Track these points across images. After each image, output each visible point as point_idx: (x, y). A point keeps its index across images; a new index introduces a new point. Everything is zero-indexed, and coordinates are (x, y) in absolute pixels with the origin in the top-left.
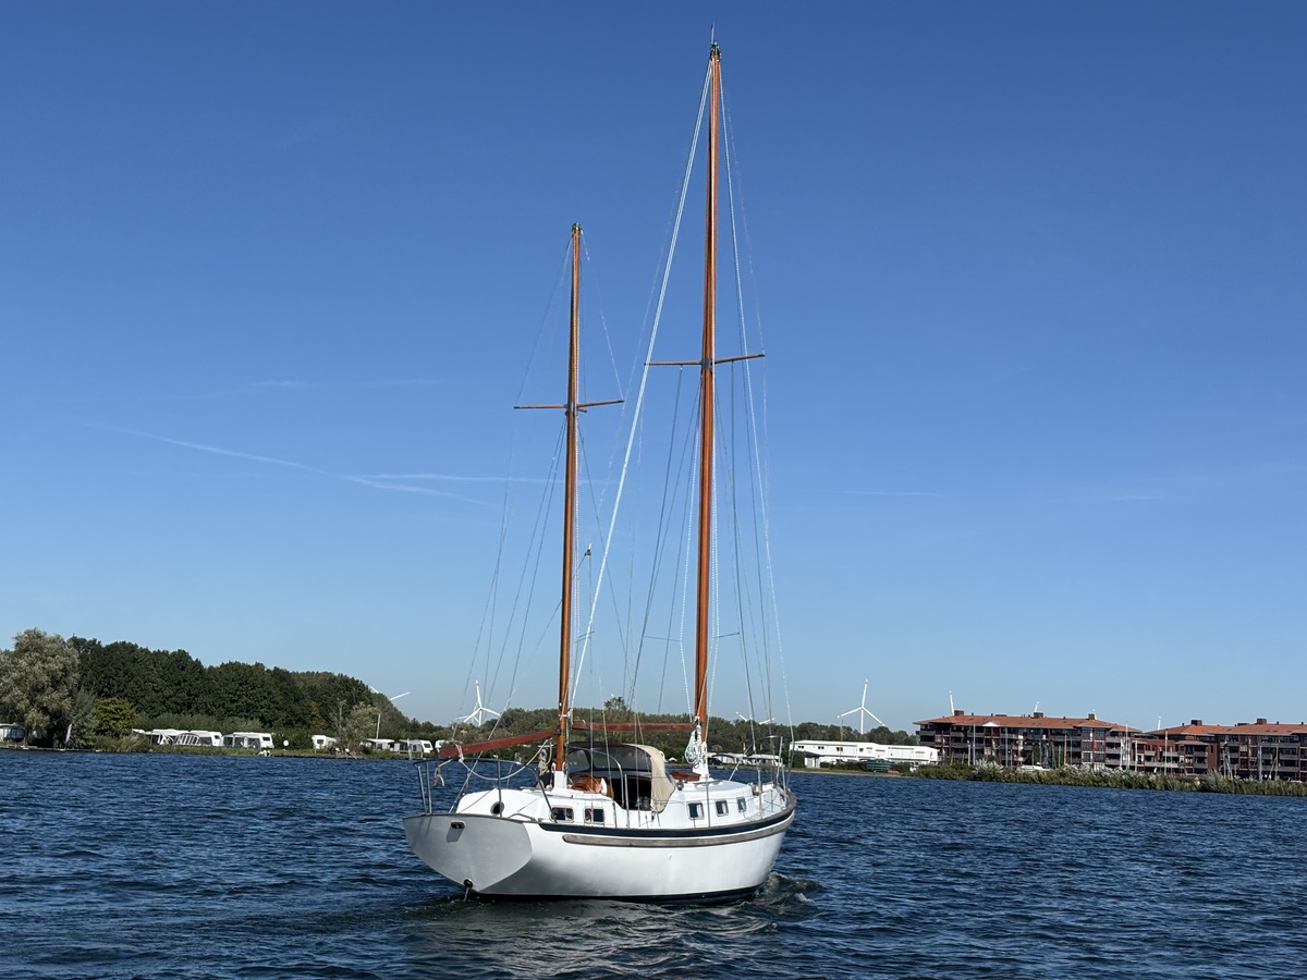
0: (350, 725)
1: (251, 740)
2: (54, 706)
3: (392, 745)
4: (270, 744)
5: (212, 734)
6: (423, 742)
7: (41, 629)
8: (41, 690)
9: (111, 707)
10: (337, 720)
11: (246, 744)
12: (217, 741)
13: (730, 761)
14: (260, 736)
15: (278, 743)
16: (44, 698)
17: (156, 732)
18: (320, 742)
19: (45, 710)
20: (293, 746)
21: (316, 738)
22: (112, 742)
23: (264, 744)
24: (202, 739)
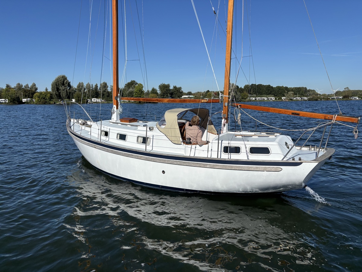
0: (288, 95)
1: (271, 99)
3: (299, 98)
4: (274, 99)
5: (265, 98)
6: (305, 98)
9: (244, 94)
10: (285, 94)
11: (270, 99)
12: (266, 99)
14: (272, 98)
15: (276, 99)
17: (256, 98)
18: (284, 98)
20: (278, 99)
21: (283, 98)
22: (244, 100)
23: (273, 99)
24: (263, 99)
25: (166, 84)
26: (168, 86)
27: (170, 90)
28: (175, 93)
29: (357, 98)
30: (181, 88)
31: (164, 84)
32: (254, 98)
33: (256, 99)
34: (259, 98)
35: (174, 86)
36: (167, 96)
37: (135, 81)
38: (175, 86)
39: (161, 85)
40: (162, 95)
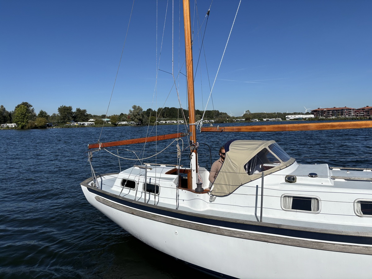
1: (180, 122)
2: (139, 118)
3: (208, 121)
5: (174, 121)
6: (213, 120)
7: (136, 105)
8: (137, 115)
13: (272, 120)
14: (181, 121)
16: (137, 117)
19: (137, 119)
22: (152, 124)
23: (182, 122)
24: (173, 122)
25: (67, 106)
26: (70, 108)
27: (72, 113)
28: (79, 116)
29: (257, 120)
30: (86, 110)
31: (65, 107)
32: (164, 121)
33: (166, 122)
34: (169, 121)
35: (77, 109)
36: (69, 119)
37: (27, 103)
38: (79, 109)
39: (61, 107)
40: (62, 119)
